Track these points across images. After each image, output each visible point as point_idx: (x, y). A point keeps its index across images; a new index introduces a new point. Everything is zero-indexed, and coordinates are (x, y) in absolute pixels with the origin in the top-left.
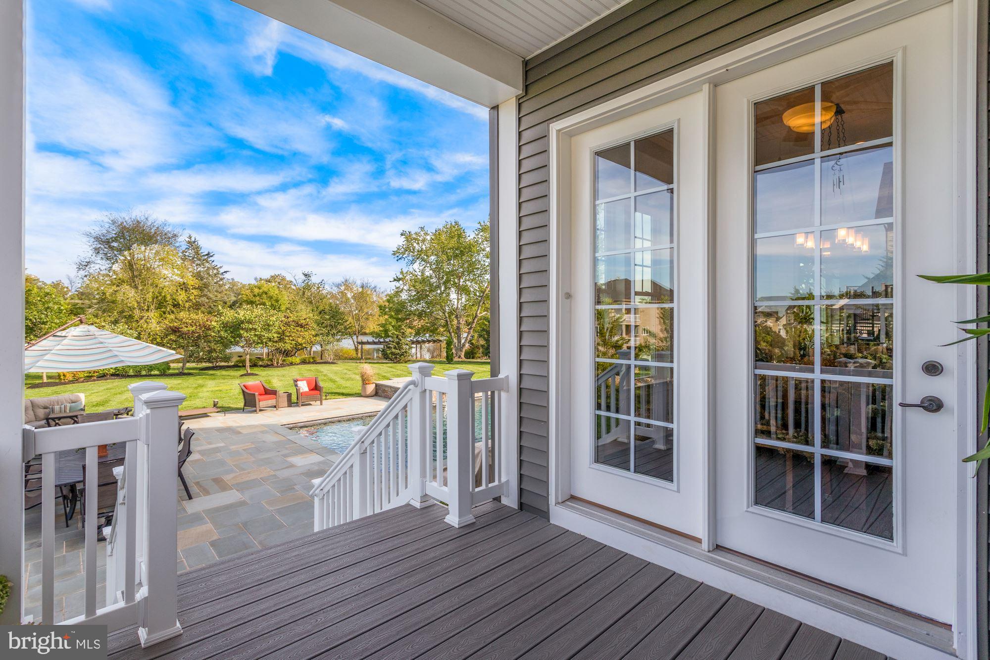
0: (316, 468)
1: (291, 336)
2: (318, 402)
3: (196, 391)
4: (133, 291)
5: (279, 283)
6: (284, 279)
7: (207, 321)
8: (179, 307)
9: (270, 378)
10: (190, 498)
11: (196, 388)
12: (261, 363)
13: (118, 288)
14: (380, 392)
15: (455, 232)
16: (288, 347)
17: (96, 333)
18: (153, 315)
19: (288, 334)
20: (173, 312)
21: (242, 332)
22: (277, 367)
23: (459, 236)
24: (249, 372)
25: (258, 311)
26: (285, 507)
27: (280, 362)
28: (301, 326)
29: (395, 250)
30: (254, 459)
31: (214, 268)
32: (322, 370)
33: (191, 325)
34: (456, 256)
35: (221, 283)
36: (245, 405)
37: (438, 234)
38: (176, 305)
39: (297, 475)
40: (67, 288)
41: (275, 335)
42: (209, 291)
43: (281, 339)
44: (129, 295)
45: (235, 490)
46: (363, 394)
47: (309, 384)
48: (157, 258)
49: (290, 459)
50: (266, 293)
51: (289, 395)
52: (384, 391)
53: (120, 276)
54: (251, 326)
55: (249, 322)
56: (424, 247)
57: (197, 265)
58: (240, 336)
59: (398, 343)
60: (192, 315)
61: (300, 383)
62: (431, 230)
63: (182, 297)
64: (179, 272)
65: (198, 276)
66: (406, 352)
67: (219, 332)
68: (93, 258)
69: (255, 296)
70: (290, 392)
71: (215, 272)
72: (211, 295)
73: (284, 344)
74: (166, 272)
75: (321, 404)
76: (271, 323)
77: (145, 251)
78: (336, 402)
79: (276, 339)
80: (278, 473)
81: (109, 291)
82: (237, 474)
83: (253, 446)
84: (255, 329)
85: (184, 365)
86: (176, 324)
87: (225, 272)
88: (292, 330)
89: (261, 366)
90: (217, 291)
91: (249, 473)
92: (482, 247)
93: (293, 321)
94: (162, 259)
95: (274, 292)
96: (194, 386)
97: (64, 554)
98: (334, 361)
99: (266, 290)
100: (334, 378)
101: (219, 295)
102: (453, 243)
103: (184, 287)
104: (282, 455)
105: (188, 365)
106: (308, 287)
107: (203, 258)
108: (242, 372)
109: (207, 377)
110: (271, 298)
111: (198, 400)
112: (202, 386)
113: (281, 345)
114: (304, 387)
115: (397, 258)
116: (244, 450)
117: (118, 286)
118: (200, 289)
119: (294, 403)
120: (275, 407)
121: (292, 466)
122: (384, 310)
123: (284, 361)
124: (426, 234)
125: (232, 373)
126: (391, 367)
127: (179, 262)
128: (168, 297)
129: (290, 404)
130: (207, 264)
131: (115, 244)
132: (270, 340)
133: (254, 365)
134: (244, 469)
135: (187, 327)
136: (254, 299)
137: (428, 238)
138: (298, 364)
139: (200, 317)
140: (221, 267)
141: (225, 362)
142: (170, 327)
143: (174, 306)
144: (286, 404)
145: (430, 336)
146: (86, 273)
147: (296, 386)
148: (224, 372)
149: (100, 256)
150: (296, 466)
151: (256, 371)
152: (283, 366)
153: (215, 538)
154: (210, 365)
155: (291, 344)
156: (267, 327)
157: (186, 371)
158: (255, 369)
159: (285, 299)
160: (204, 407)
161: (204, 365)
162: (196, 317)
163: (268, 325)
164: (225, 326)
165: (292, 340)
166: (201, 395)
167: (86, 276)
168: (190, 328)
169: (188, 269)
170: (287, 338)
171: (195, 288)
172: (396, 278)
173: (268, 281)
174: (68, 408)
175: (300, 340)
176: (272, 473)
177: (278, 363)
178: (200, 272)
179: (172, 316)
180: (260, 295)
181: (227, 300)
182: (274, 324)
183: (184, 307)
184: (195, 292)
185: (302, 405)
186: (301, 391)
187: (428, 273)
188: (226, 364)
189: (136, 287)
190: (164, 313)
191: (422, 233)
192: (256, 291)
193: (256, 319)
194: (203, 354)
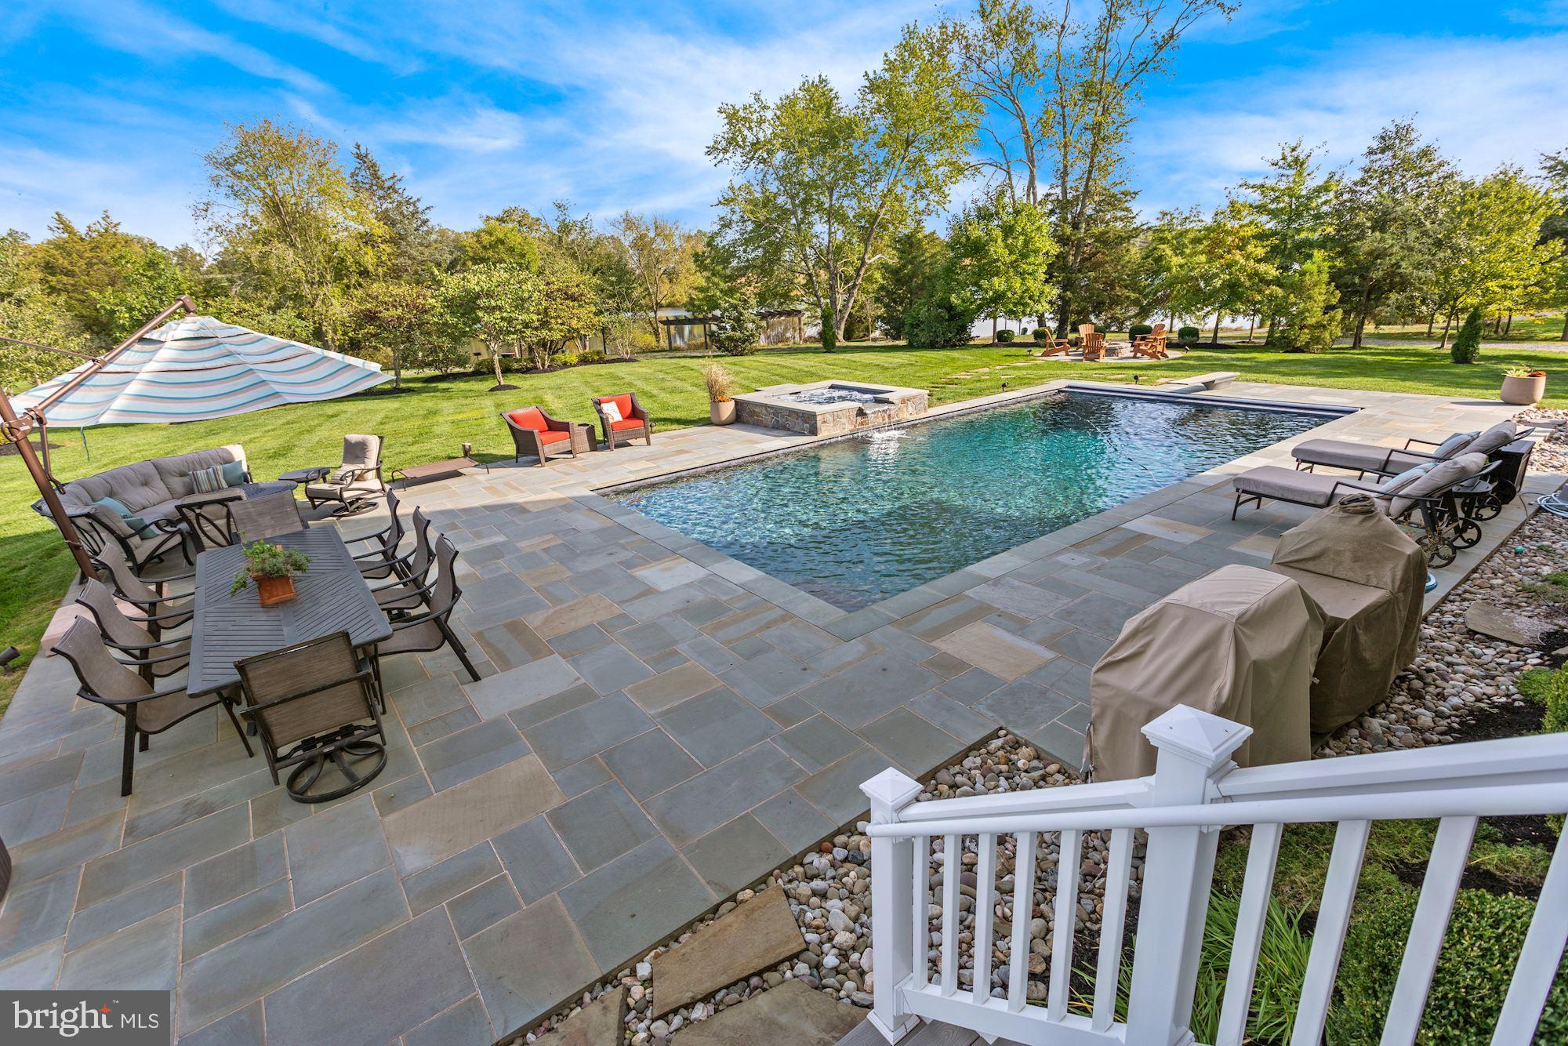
0: (700, 597)
1: (559, 317)
2: (643, 441)
3: (427, 423)
4: (291, 252)
5: (519, 222)
6: (525, 215)
7: (418, 297)
8: (368, 276)
9: (540, 392)
10: (476, 678)
11: (425, 417)
12: (516, 366)
13: (267, 248)
14: (745, 414)
15: (819, 96)
16: (557, 336)
17: (219, 334)
18: (332, 290)
19: (553, 314)
20: (360, 285)
21: (480, 314)
22: (544, 371)
23: (829, 105)
24: (502, 383)
25: (500, 274)
26: (679, 708)
27: (547, 364)
28: (573, 298)
29: (711, 144)
30: (570, 574)
31: (408, 202)
32: (621, 375)
33: (394, 306)
34: (823, 150)
35: (425, 228)
36: (518, 451)
37: (788, 105)
38: (364, 273)
39: (668, 615)
40: (200, 255)
41: (535, 317)
42: (408, 244)
43: (544, 324)
44: (285, 257)
45: (556, 655)
46: (714, 420)
47: (621, 407)
48: (314, 190)
49: (641, 573)
50: (502, 242)
51: (591, 431)
52: (753, 413)
53: (265, 226)
54: (493, 303)
55: (489, 295)
56: (761, 135)
57: (379, 199)
58: (478, 320)
59: (738, 320)
60: (391, 288)
61: (605, 407)
62: (772, 99)
63: (369, 258)
64: (355, 213)
65: (385, 218)
66: (752, 335)
67: (441, 315)
68: (213, 197)
69: (484, 247)
70: (591, 423)
71: (411, 209)
72: (414, 253)
73: (550, 330)
74: (333, 214)
75: (649, 443)
76: (526, 295)
77: (291, 178)
78: (672, 438)
79: (537, 324)
80: (629, 609)
81: (255, 253)
82: (551, 611)
83: (559, 542)
84: (500, 308)
85: (398, 374)
86: (369, 306)
87: (428, 208)
88: (560, 307)
89: (518, 371)
90: (421, 244)
91: (571, 609)
92: (872, 124)
93: (559, 290)
94: (322, 192)
95: (515, 239)
96: (421, 412)
97: (252, 840)
98: (633, 357)
99: (501, 236)
100: (648, 388)
101: (427, 252)
102: (819, 121)
103: (367, 239)
104: (621, 563)
105: (404, 374)
106: (565, 228)
107: (387, 184)
108: (491, 384)
109: (438, 394)
110: (511, 250)
111: (434, 441)
112: (433, 413)
113: (544, 333)
114: (613, 413)
115: (715, 162)
116: (545, 550)
117: (264, 244)
118: (391, 241)
119: (600, 442)
120: (570, 452)
121: (649, 591)
122: (702, 262)
123: (553, 360)
124: (765, 108)
125: (474, 385)
126: (735, 364)
127: (350, 194)
128: (350, 261)
129: (595, 445)
130: (395, 196)
131: (239, 167)
132: (527, 325)
133: (506, 371)
134: (560, 601)
135: (388, 310)
136: (483, 254)
137: (769, 115)
138: (575, 366)
139: (402, 290)
140: (419, 200)
141: (460, 366)
142: (362, 311)
143: (361, 274)
144: (587, 446)
145: (781, 304)
146: (210, 224)
147: (600, 411)
148: (461, 385)
149: (223, 190)
150: (657, 592)
151: (513, 380)
152: (552, 369)
153: (556, 801)
154: (438, 373)
155: (561, 331)
156: (520, 303)
157: (403, 385)
158: (511, 376)
159: (536, 251)
160: (450, 458)
161: (429, 372)
162: (399, 291)
163: (523, 300)
164: (450, 304)
165: (562, 324)
166: (437, 430)
167: (210, 229)
168: (393, 312)
169: (367, 207)
170: (553, 321)
171: (385, 241)
172: (721, 199)
173: (501, 220)
174: (221, 473)
175: (574, 323)
176: (618, 610)
177: (543, 365)
178: (387, 210)
179: (359, 293)
180: (492, 246)
181: (441, 259)
182: (530, 297)
183: (377, 275)
184: (387, 248)
185: (617, 446)
186: (611, 421)
187: (773, 187)
188: (462, 370)
189: (293, 245)
190: (348, 287)
191: (756, 106)
192: (486, 239)
193: (499, 289)
194: (423, 356)
